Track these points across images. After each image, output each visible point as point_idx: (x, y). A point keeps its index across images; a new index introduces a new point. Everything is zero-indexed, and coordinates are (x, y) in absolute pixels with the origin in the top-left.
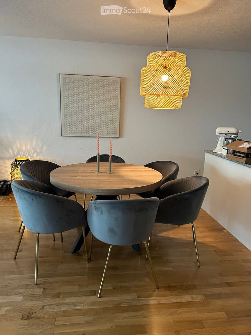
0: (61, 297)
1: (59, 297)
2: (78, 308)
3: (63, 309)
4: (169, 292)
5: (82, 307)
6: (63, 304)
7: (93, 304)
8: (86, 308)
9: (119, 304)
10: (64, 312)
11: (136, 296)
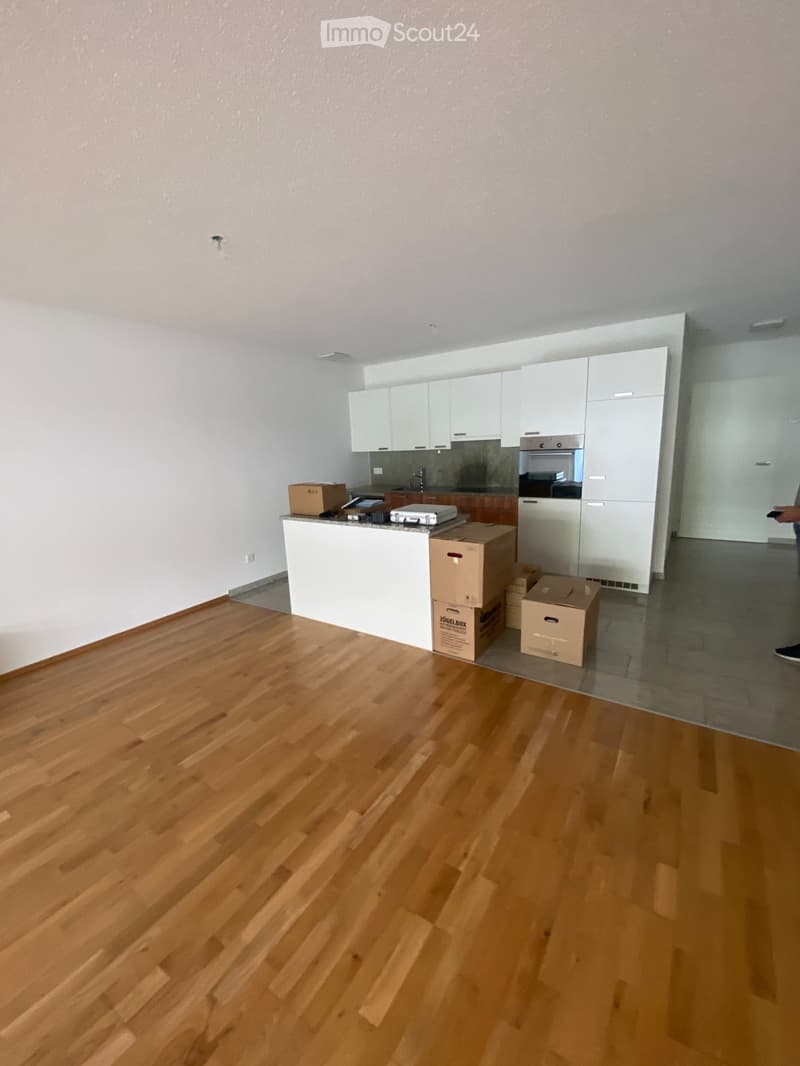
0: (224, 941)
1: (221, 948)
2: (285, 927)
3: (259, 958)
4: (391, 770)
5: (292, 918)
6: (249, 951)
7: (305, 892)
8: (302, 910)
9: (348, 849)
10: (269, 960)
11: (357, 814)
